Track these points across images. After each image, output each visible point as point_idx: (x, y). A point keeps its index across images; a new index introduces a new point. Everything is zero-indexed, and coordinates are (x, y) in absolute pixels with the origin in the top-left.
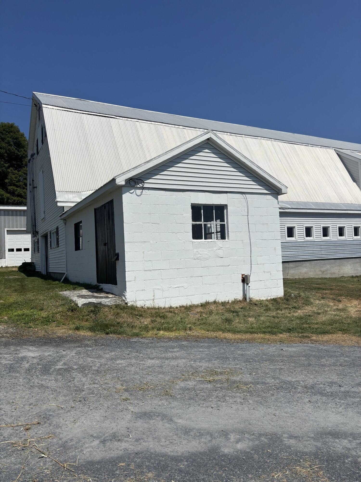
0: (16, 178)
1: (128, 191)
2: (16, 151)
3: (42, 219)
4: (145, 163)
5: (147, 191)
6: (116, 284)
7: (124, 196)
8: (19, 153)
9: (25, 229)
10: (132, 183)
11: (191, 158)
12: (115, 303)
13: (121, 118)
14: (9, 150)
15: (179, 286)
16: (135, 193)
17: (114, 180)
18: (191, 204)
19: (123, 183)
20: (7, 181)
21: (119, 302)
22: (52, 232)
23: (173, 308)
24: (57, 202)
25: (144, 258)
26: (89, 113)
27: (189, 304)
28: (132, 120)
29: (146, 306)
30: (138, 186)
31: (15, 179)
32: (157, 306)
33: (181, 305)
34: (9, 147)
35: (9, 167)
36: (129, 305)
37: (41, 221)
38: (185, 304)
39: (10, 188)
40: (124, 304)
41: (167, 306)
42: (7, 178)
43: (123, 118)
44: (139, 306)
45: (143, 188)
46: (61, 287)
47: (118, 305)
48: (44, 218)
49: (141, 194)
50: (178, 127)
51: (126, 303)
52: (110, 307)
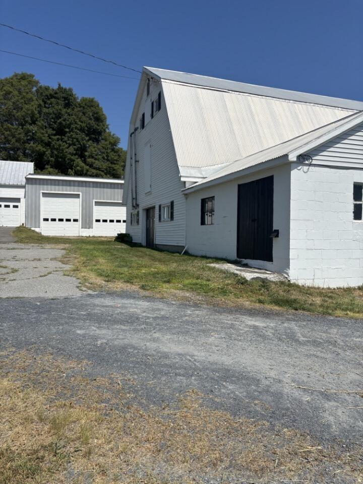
0: (95, 151)
1: (296, 168)
2: (96, 126)
3: (146, 192)
4: (315, 139)
5: (313, 168)
6: (272, 261)
7: (292, 172)
8: (98, 128)
9: (121, 202)
10: (301, 160)
11: (357, 134)
12: (279, 280)
13: (233, 92)
14: (89, 124)
15: (337, 267)
16: (302, 169)
17: (286, 156)
18: (354, 182)
19: (295, 159)
20: (86, 154)
21: (282, 279)
22: (162, 206)
23: (331, 289)
24: (181, 176)
25: (307, 236)
26: (204, 87)
27: (346, 286)
28: (244, 94)
29: (307, 285)
30: (307, 162)
31: (94, 153)
32: (316, 286)
33: (338, 287)
34: (89, 121)
35: (88, 140)
36: (291, 282)
37: (144, 194)
38: (342, 286)
39: (89, 160)
40: (287, 281)
41: (325, 287)
42: (86, 151)
43: (236, 93)
44: (300, 284)
45: (310, 165)
46: (184, 260)
47: (283, 281)
48: (150, 192)
49: (308, 171)
50: (288, 101)
51: (289, 281)
52: (275, 283)
